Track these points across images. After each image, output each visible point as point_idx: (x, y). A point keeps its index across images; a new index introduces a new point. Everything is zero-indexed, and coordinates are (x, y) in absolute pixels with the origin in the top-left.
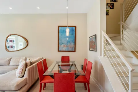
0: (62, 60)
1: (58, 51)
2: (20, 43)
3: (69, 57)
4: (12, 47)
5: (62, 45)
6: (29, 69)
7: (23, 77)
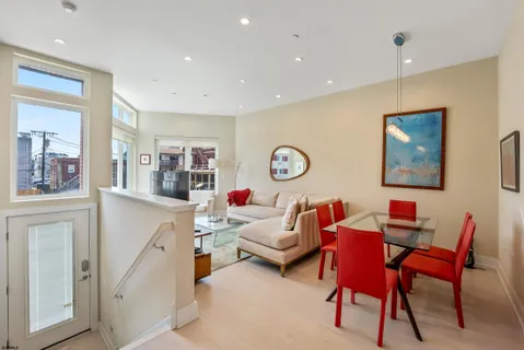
0: (391, 210)
1: (384, 184)
2: (297, 164)
3: (414, 204)
4: (286, 171)
5: (396, 168)
6: (303, 217)
7: (292, 229)
